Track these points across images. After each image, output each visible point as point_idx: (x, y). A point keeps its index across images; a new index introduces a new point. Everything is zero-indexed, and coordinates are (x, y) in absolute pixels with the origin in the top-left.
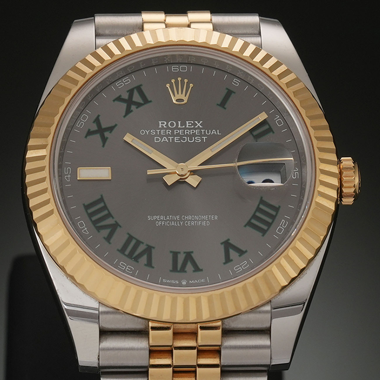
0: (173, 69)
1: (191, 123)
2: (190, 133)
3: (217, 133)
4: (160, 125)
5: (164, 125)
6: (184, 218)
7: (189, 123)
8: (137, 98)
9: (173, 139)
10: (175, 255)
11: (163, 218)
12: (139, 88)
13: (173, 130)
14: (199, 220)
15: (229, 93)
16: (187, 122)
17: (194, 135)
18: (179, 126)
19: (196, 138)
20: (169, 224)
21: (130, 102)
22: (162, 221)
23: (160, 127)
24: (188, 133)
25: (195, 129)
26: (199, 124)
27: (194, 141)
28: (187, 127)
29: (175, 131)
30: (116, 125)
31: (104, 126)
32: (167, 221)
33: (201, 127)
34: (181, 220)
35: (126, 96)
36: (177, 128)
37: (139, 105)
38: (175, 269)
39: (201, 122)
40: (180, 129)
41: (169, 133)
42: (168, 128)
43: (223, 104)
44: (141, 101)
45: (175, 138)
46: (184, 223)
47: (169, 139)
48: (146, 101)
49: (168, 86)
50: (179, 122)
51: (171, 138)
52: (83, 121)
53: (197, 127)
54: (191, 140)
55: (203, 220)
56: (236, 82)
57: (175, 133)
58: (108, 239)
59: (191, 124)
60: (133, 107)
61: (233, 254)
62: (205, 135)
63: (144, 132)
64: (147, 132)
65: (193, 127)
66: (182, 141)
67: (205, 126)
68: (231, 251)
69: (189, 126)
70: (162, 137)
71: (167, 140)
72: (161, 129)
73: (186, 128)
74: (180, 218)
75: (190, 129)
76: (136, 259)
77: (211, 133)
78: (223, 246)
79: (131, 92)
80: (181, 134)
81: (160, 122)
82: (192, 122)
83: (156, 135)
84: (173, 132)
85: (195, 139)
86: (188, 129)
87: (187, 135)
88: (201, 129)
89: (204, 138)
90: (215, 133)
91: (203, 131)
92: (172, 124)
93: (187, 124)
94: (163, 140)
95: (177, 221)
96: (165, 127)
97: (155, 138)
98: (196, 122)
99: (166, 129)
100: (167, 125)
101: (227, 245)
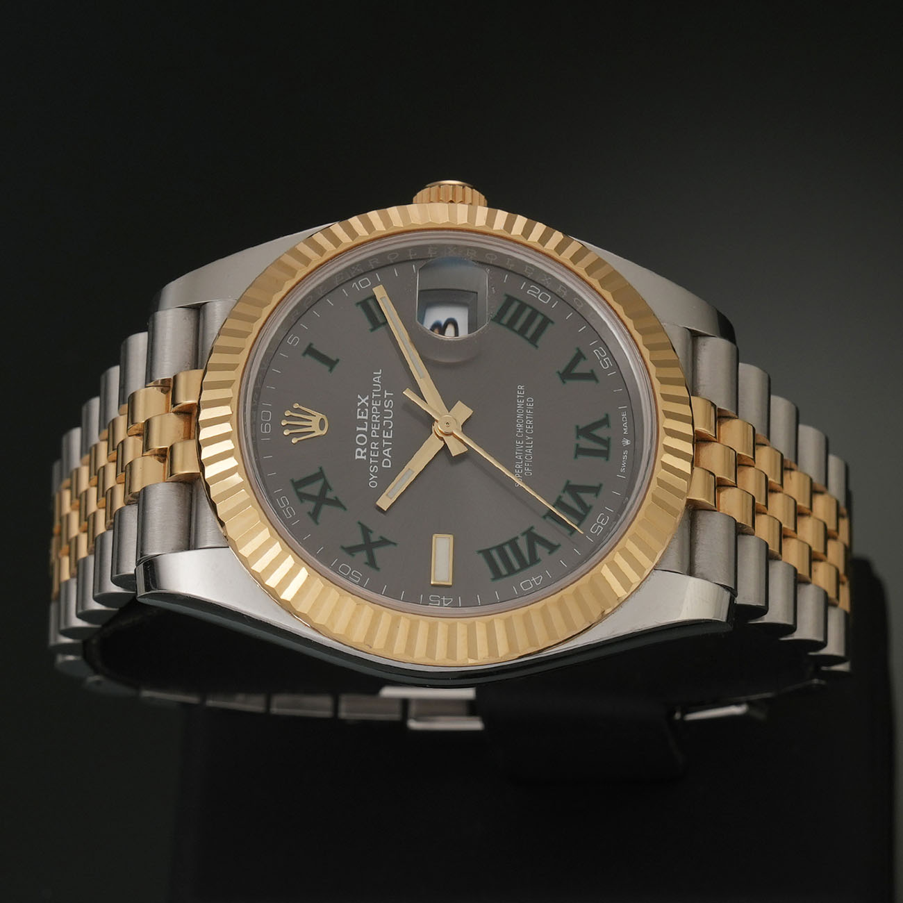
0: (266, 432)
1: (360, 412)
2: (377, 415)
3: (378, 375)
4: (361, 457)
5: (362, 452)
6: (520, 434)
7: (360, 415)
8: (314, 489)
9: (387, 440)
10: (580, 451)
11: (520, 464)
12: (297, 485)
13: (371, 440)
14: (525, 413)
15: (310, 351)
16: (359, 417)
17: (381, 409)
18: (366, 429)
19: (387, 407)
20: (529, 457)
21: (321, 500)
22: (523, 467)
23: (365, 457)
24: (377, 417)
25: (371, 406)
26: (363, 401)
27: (391, 409)
28: (366, 418)
29: (372, 436)
30: (359, 523)
31: (360, 541)
32: (524, 460)
33: (367, 398)
34: (524, 438)
35: (310, 505)
36: (368, 433)
37: (326, 487)
38: (605, 454)
39: (359, 397)
40: (370, 430)
41: (375, 445)
42: (368, 446)
43: (331, 363)
44: (320, 483)
45: (384, 436)
46: (529, 435)
47: (387, 446)
48: (320, 475)
49: (294, 441)
50: (358, 429)
51: (384, 443)
52: (351, 572)
53: (367, 404)
54: (389, 414)
55: (525, 407)
56: (293, 340)
57: (375, 436)
58: (552, 548)
59: (362, 413)
60: (330, 495)
61: (580, 368)
62: (382, 393)
63: (373, 483)
64: (374, 477)
65: (367, 410)
66: (390, 428)
67: (367, 391)
68: (577, 370)
69: (365, 415)
70: (382, 457)
71: (388, 450)
72: (369, 457)
73: (369, 420)
74: (520, 440)
75: (370, 414)
76: (587, 509)
77: (378, 383)
78: (568, 382)
79: (303, 497)
80: (378, 429)
81: (357, 457)
82: (359, 410)
83: (379, 465)
84: (375, 440)
85: (389, 408)
86: (370, 417)
87: (381, 419)
88: (370, 398)
89: (386, 394)
90: (378, 378)
91: (374, 395)
92: (361, 440)
93: (362, 417)
94: (388, 455)
95: (525, 445)
96: (365, 451)
97: (383, 466)
98: (359, 404)
99: (369, 449)
100: (363, 448)
101: (567, 374)
